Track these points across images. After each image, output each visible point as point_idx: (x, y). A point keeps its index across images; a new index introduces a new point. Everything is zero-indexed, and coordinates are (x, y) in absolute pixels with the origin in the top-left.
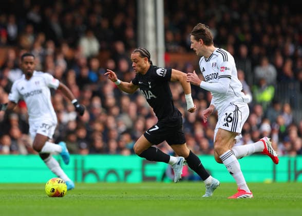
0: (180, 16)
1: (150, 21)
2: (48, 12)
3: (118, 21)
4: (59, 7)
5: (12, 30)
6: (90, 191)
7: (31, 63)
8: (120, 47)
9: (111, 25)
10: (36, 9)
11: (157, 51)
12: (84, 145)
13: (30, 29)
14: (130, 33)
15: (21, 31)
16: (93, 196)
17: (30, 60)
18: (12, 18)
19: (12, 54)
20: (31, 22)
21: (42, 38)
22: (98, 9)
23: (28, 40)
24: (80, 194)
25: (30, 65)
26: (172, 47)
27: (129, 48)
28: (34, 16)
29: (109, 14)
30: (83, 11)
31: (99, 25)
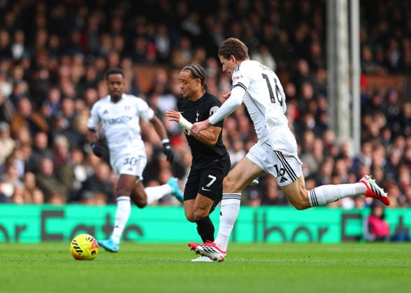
0: (383, 27)
1: (343, 34)
2: (210, 21)
3: (301, 34)
4: (224, 15)
5: (163, 45)
6: (262, 253)
7: (119, 83)
8: (304, 67)
9: (292, 39)
10: (194, 17)
11: (351, 74)
12: (254, 194)
13: (185, 43)
14: (316, 48)
15: (174, 46)
16: (266, 261)
17: (118, 78)
18: (163, 29)
19: (162, 76)
20: (188, 34)
21: (201, 54)
22: (275, 17)
23: (183, 57)
24: (248, 258)
25: (116, 86)
26: (370, 68)
27: (313, 68)
28: (191, 26)
29: (289, 25)
30: (256, 20)
31: (276, 38)
